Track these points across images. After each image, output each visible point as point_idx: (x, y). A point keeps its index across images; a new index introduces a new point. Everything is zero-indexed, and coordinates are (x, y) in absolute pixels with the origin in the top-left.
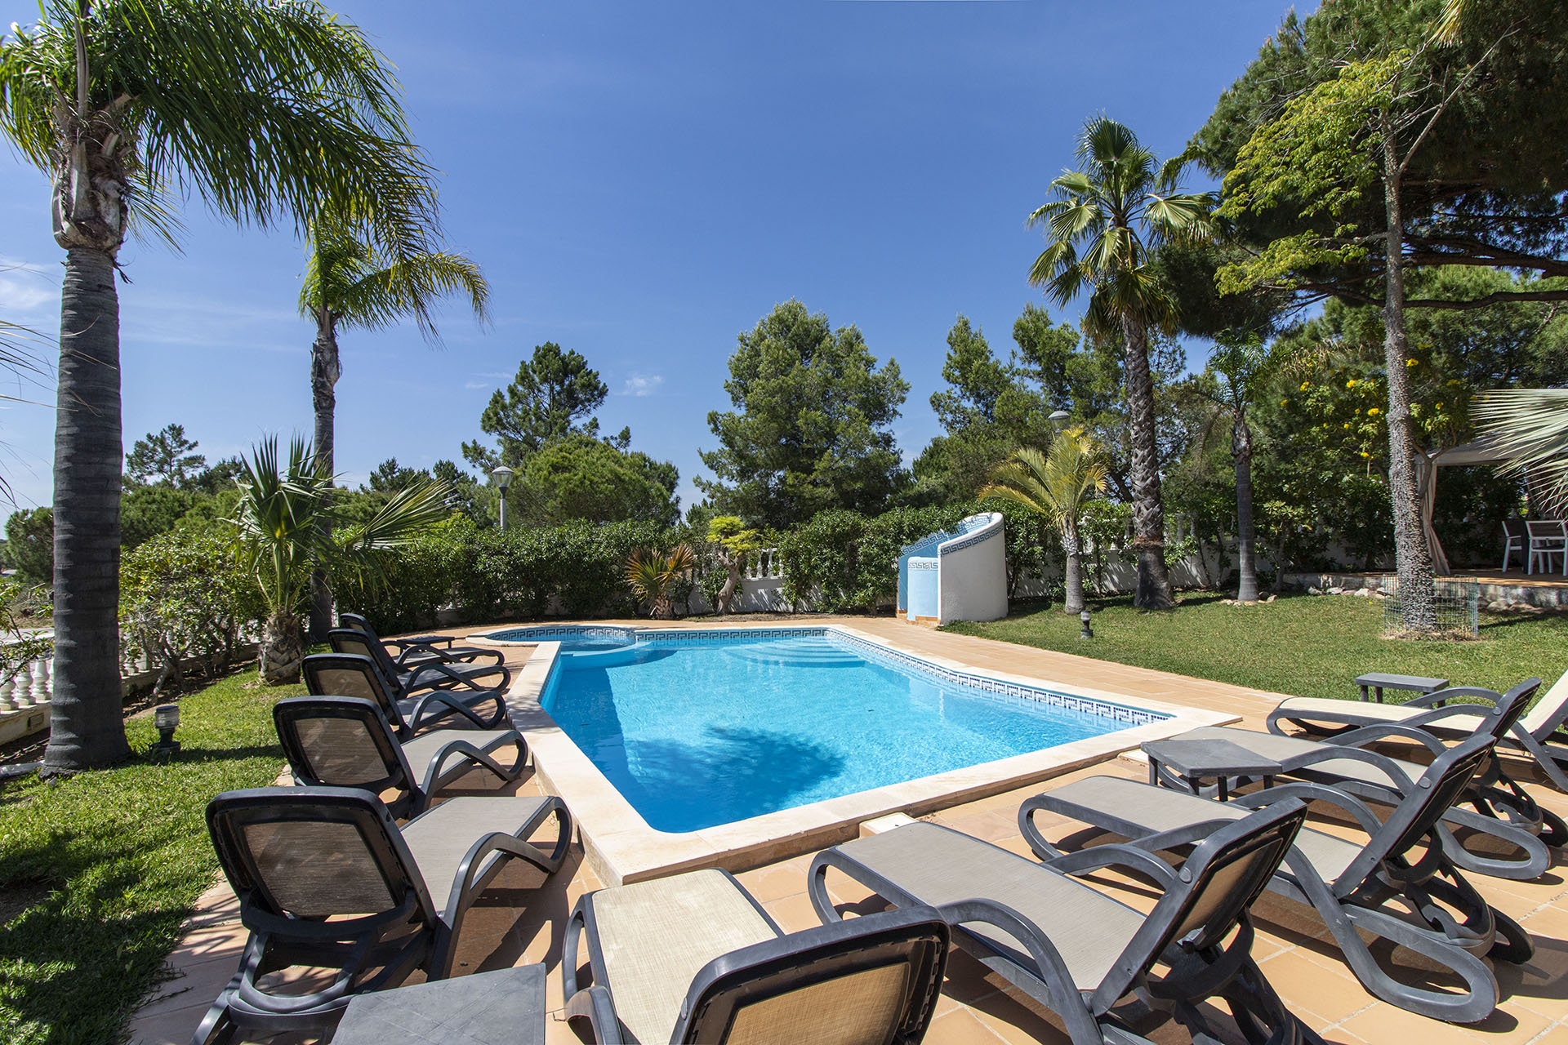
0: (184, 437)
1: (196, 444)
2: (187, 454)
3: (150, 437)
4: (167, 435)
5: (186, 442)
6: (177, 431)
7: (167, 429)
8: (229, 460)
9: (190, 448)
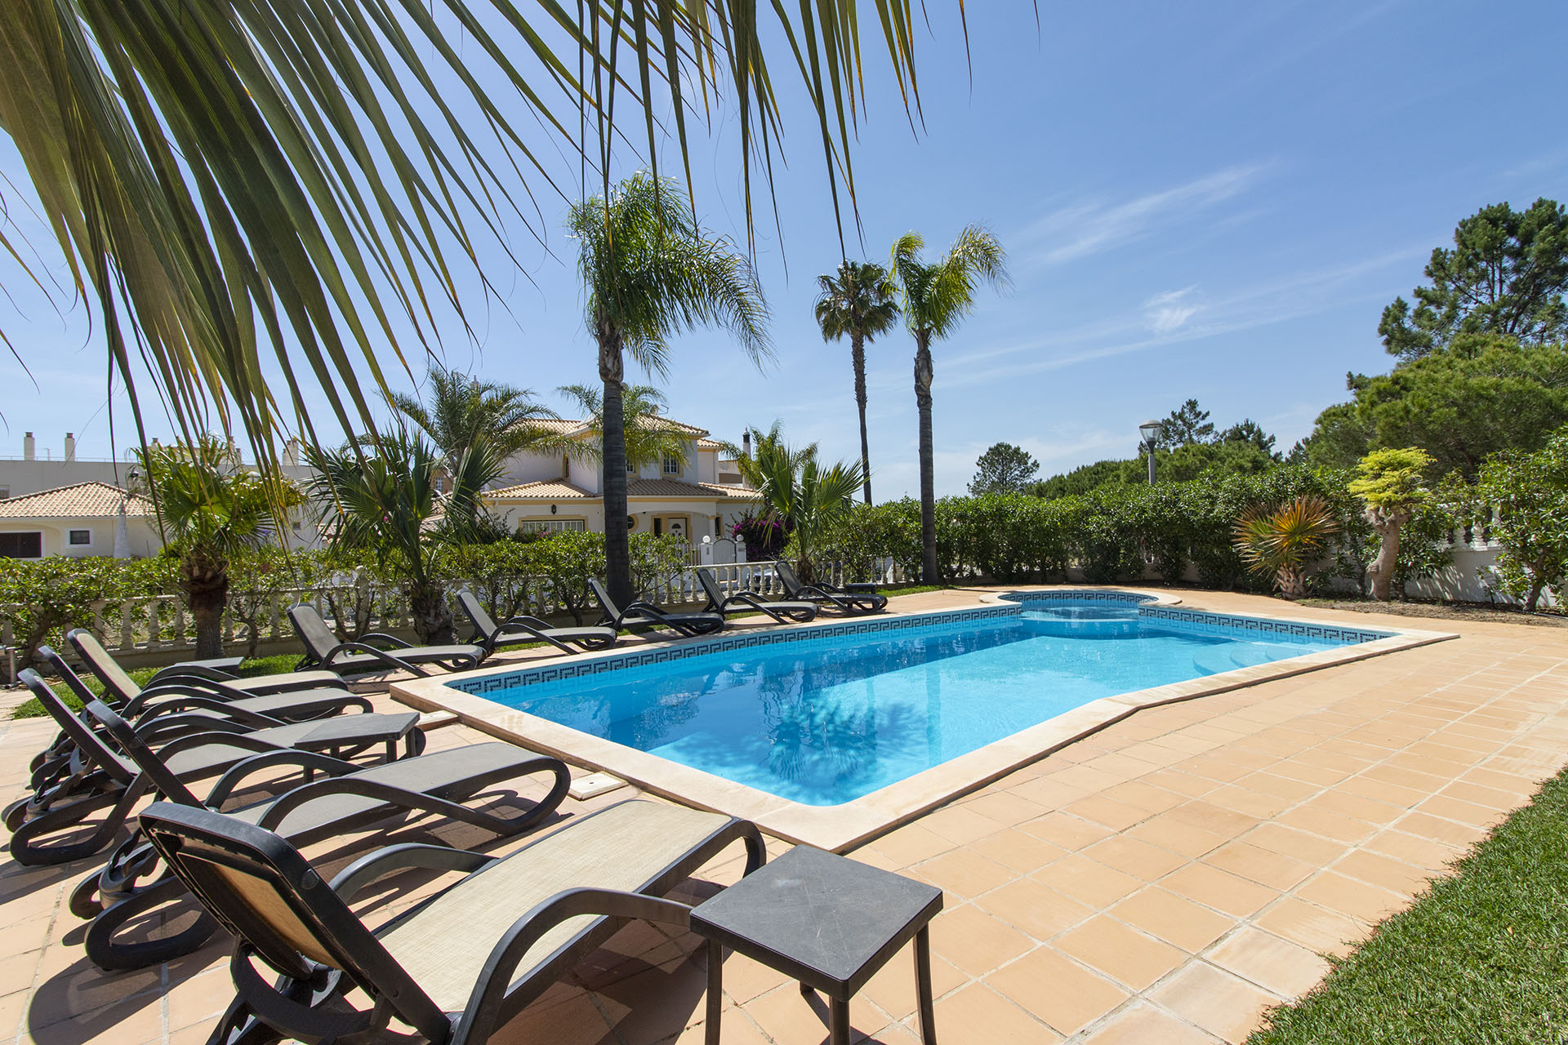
0: (1198, 409)
1: (1208, 414)
2: (1202, 424)
3: (1173, 414)
4: (1186, 410)
5: (1200, 413)
6: (1192, 404)
7: (1185, 405)
8: (1241, 423)
9: (1203, 418)
